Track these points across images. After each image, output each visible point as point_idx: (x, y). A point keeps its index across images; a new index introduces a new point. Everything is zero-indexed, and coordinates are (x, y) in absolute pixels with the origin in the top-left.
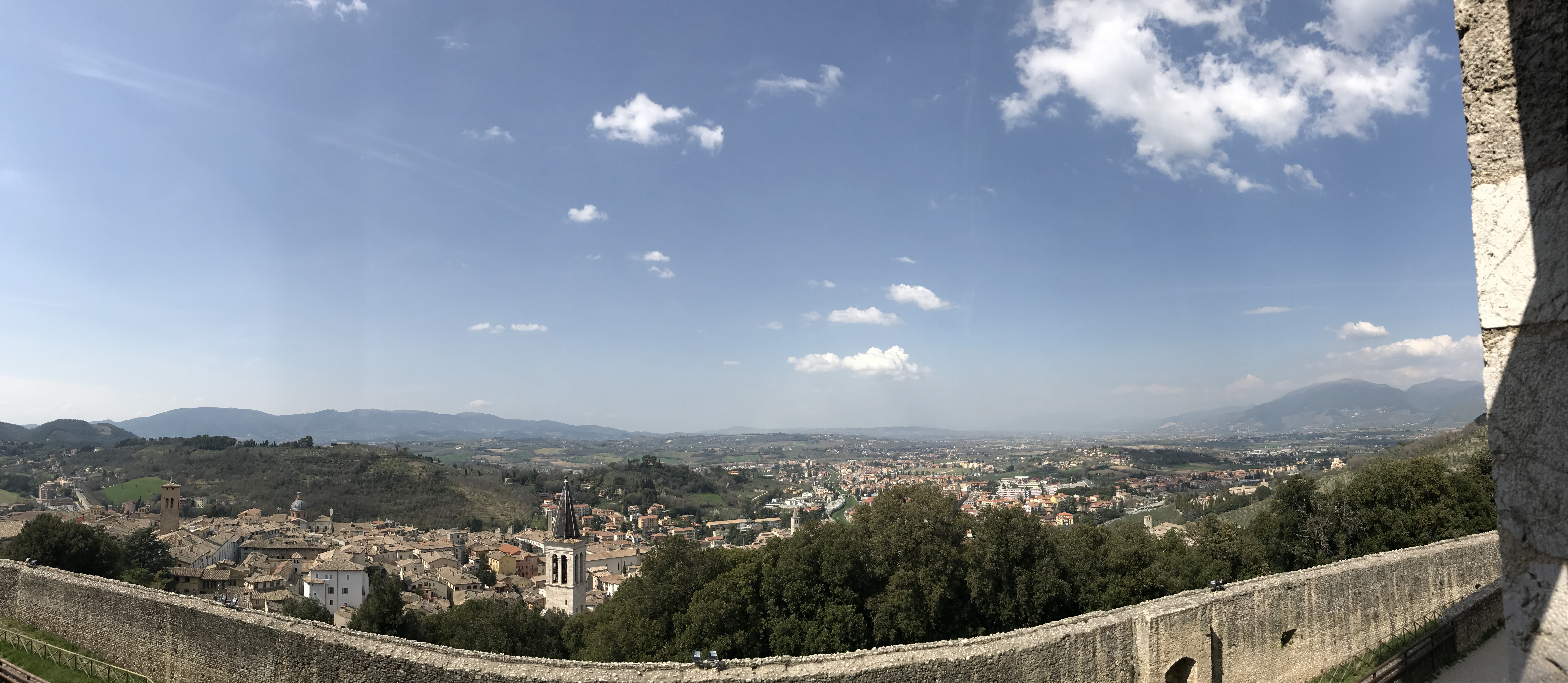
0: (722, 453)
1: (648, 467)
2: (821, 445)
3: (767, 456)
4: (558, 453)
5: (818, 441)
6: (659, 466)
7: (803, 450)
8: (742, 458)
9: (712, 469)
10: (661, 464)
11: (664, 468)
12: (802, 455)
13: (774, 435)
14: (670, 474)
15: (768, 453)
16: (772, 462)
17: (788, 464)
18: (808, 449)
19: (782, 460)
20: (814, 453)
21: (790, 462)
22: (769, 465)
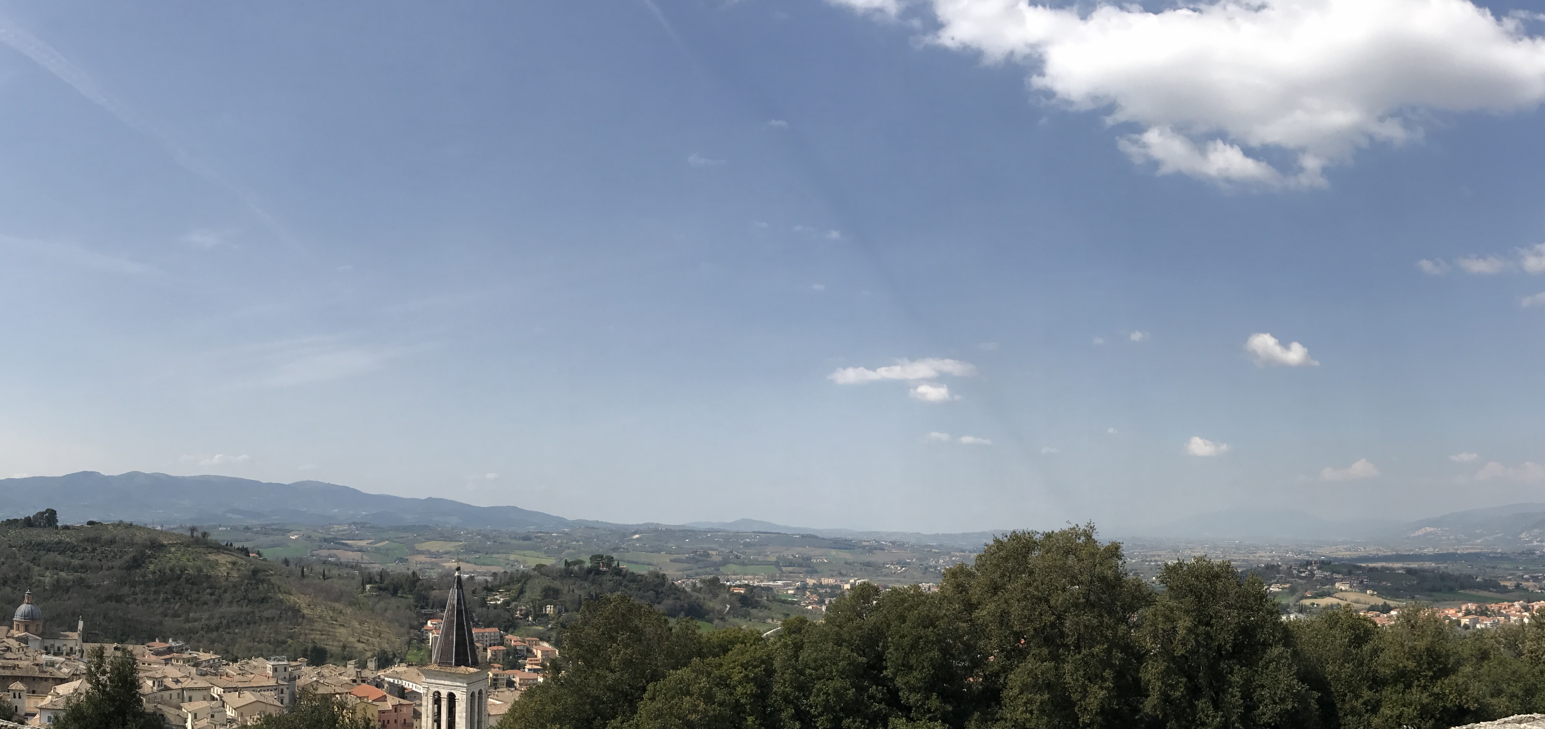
0: (720, 558)
1: (598, 573)
2: (877, 558)
3: (790, 569)
4: (453, 549)
5: (872, 550)
6: (618, 572)
7: (846, 563)
8: (751, 568)
9: (703, 581)
10: (621, 570)
11: (624, 576)
12: (844, 572)
13: (803, 536)
14: (634, 586)
15: (791, 564)
16: (797, 579)
17: (821, 583)
18: (854, 562)
19: (811, 578)
20: (863, 569)
21: (825, 581)
22: (790, 583)
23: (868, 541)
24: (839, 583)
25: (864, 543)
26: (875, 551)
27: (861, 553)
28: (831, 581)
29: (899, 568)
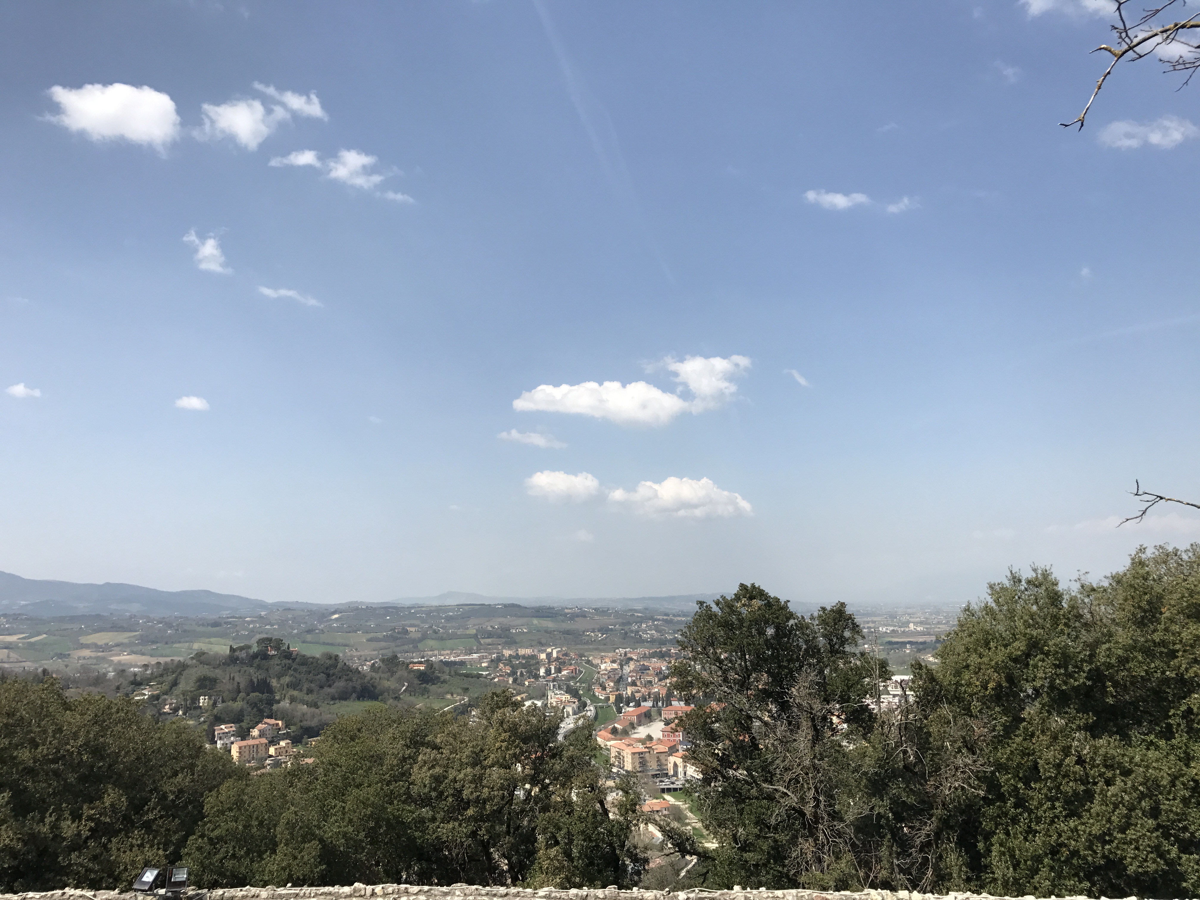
0: (416, 635)
1: (265, 657)
2: (579, 625)
3: (487, 641)
4: (126, 641)
5: (573, 617)
6: (288, 655)
7: (546, 632)
8: (449, 643)
9: (383, 660)
10: (291, 654)
11: (294, 660)
12: (543, 641)
13: (505, 606)
14: (305, 670)
15: (490, 635)
16: (495, 651)
17: (517, 654)
18: (554, 631)
19: (509, 649)
20: (562, 638)
21: (522, 652)
22: (486, 656)
23: (570, 609)
24: (536, 653)
25: (566, 611)
26: (576, 619)
27: (563, 621)
28: (528, 651)
29: (600, 635)
